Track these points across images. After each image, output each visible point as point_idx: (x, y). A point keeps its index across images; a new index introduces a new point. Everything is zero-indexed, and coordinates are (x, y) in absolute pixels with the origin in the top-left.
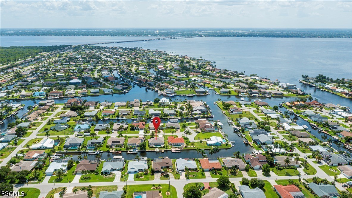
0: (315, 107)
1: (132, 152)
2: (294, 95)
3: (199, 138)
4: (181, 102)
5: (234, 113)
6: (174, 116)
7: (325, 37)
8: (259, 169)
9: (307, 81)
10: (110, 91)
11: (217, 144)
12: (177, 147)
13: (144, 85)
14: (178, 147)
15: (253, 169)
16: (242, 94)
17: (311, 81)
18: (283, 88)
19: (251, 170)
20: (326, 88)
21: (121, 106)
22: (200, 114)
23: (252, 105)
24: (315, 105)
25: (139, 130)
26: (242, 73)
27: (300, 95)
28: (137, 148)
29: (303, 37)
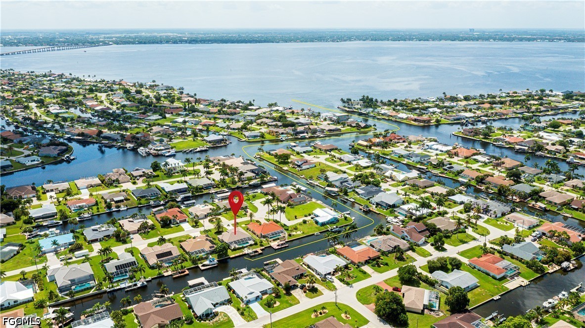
0: (398, 143)
1: (208, 265)
2: (354, 129)
3: (296, 217)
4: (201, 162)
5: (304, 167)
6: (214, 188)
7: (306, 41)
8: (424, 243)
9: (350, 107)
10: (34, 160)
11: (332, 221)
12: (276, 240)
13: (95, 141)
14: (278, 239)
15: (419, 246)
16: (283, 137)
17: (357, 107)
18: (331, 119)
19: (417, 248)
20: (383, 115)
21: (92, 186)
22: (254, 178)
23: (315, 152)
24: (396, 141)
25: (177, 223)
26: (250, 102)
27: (362, 128)
28: (211, 256)
29: (277, 42)
